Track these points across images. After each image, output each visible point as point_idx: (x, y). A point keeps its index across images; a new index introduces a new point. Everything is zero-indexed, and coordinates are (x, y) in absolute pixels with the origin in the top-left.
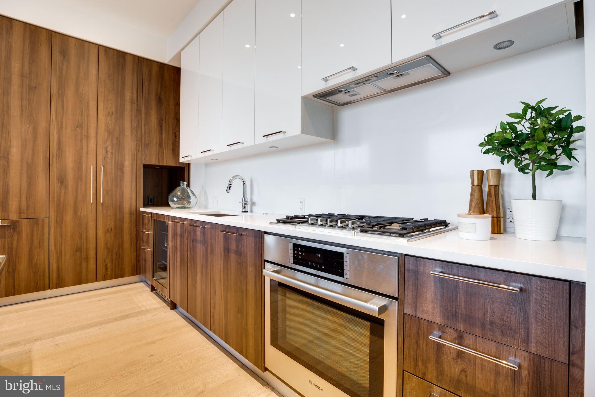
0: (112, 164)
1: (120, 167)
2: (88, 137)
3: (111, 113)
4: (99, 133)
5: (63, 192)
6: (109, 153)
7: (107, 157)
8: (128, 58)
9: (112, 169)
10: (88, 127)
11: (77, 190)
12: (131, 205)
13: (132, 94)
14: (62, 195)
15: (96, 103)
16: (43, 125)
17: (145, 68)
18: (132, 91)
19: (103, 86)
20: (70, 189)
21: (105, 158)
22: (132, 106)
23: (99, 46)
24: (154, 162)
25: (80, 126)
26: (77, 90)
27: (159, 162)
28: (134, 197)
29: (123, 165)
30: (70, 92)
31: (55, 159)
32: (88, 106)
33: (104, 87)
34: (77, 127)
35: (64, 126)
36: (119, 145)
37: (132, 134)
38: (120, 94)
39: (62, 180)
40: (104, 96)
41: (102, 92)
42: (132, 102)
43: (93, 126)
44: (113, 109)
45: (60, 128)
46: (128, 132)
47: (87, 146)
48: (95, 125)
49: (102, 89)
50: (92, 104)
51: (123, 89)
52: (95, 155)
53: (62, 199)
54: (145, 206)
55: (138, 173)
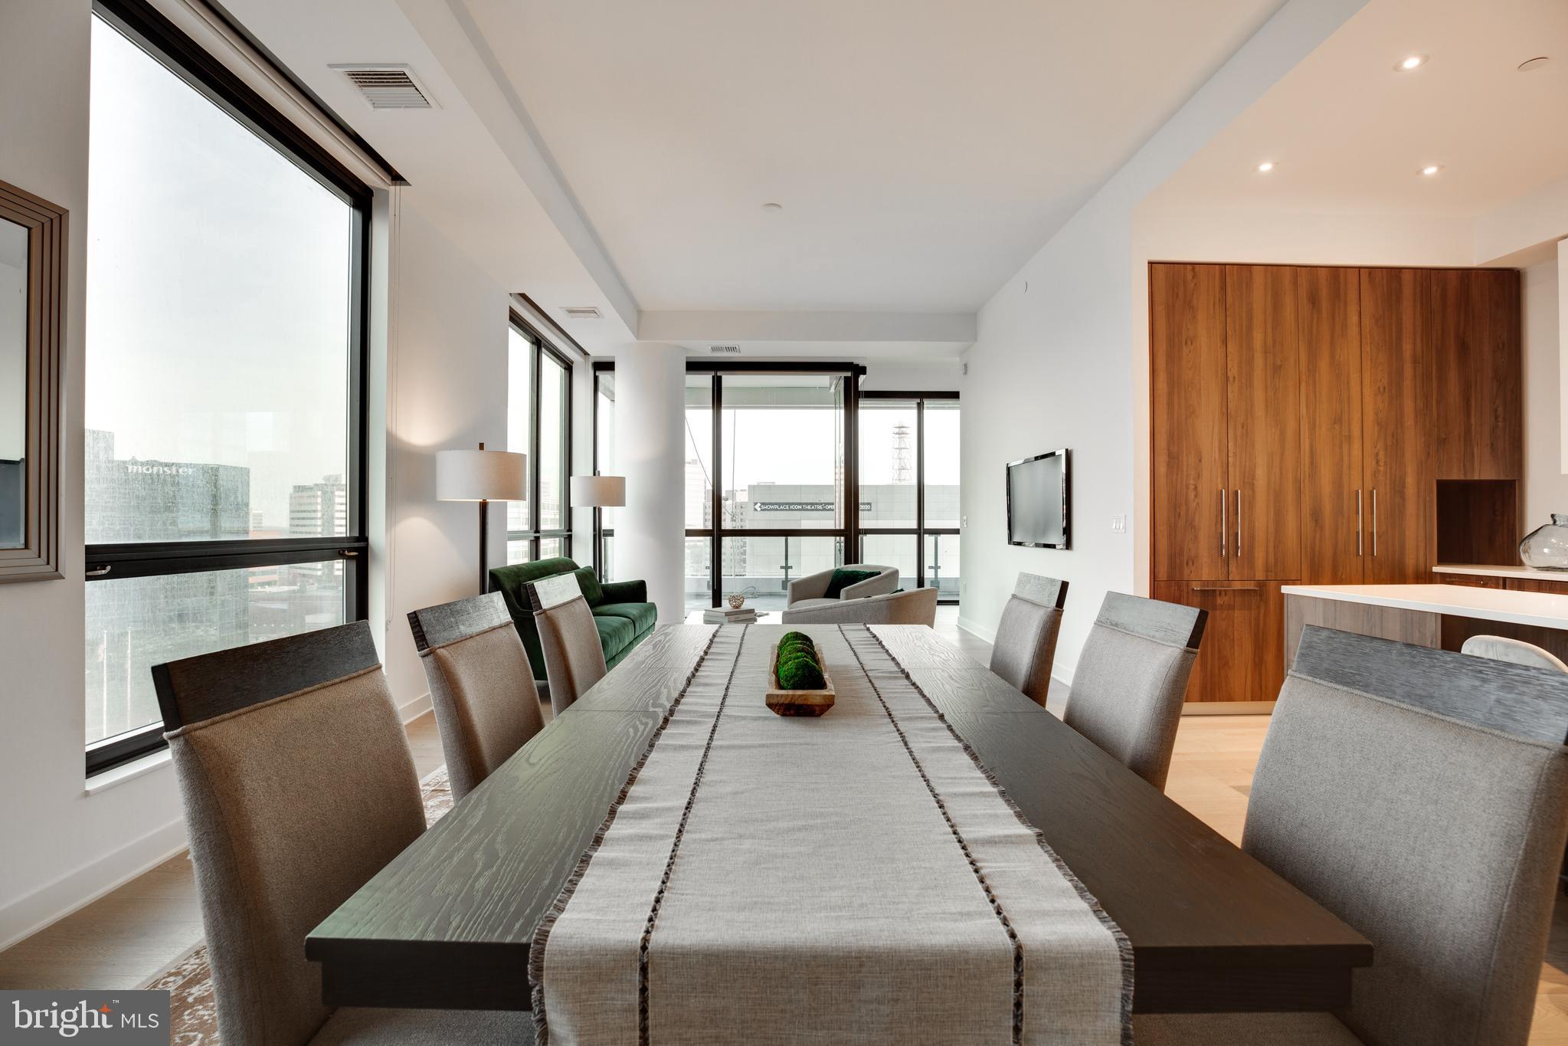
0: (1385, 484)
1: (1398, 489)
2: (1349, 438)
3: (1382, 389)
4: (1365, 430)
5: (1318, 536)
6: (1382, 463)
7: (1379, 471)
8: (1407, 278)
9: (1386, 494)
10: (1349, 420)
11: (1336, 533)
12: (1417, 559)
13: (1415, 344)
14: (1317, 541)
15: (1358, 374)
16: (1291, 425)
17: (1435, 288)
18: (1415, 340)
19: (1369, 341)
20: (1327, 532)
21: (1375, 474)
22: (1415, 369)
23: (1360, 268)
24: (1456, 475)
25: (1338, 420)
26: (1332, 356)
27: (1465, 474)
28: (1422, 545)
29: (1403, 485)
30: (1324, 365)
31: (1307, 481)
32: (1348, 383)
33: (1371, 343)
34: (1335, 423)
35: (1317, 423)
36: (1395, 448)
37: (1416, 423)
38: (1394, 347)
39: (1316, 516)
40: (1371, 360)
41: (1367, 352)
42: (1415, 361)
43: (1356, 416)
44: (1385, 381)
45: (1313, 427)
46: (1409, 421)
47: (1349, 455)
48: (1359, 415)
49: (1367, 348)
50: (1355, 377)
51: (1399, 338)
52: (1360, 468)
53: (1317, 548)
54: (1442, 561)
55: (1428, 499)
